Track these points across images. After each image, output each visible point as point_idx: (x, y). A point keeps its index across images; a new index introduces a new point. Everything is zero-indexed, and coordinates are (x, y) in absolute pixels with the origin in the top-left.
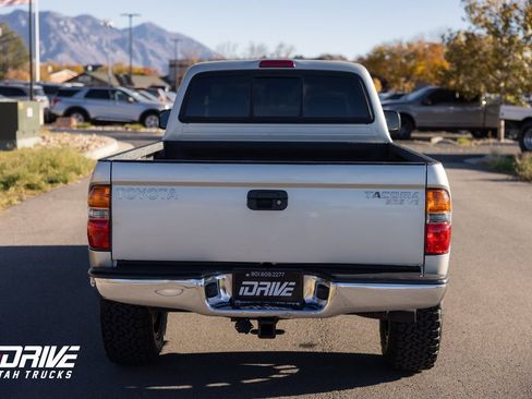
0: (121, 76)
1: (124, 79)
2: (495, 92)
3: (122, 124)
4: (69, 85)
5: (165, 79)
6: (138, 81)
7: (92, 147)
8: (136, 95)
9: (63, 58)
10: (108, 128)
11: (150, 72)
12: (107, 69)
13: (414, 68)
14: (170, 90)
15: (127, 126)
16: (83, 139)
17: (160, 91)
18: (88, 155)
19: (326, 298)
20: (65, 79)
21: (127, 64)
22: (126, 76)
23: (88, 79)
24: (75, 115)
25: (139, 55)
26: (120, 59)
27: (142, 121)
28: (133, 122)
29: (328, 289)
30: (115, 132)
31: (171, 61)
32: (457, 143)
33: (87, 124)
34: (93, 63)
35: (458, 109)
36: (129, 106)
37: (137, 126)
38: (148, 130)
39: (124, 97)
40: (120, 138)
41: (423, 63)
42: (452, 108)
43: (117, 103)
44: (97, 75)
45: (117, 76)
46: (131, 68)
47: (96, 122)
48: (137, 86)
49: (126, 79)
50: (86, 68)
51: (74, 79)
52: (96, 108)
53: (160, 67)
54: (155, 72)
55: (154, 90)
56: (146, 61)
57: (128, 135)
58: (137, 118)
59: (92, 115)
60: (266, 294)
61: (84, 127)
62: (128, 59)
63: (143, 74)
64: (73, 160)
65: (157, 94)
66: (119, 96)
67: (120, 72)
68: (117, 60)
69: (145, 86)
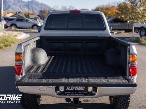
0: (26, 15)
1: (27, 16)
2: (132, 19)
3: (26, 28)
4: (11, 17)
5: (39, 16)
6: (31, 16)
7: (18, 36)
8: (30, 20)
9: (10, 10)
10: (22, 30)
11: (34, 14)
12: (22, 13)
13: (108, 12)
14: (40, 19)
15: (28, 29)
16: (16, 33)
17: (37, 19)
18: (17, 38)
19: (96, 91)
20: (11, 16)
21: (28, 12)
22: (27, 15)
23: (17, 16)
24: (13, 26)
25: (31, 9)
26: (26, 10)
27: (32, 28)
28: (30, 28)
29: (97, 88)
30: (25, 31)
31: (40, 11)
32: (121, 34)
33: (17, 28)
34: (18, 11)
35: (121, 24)
36: (29, 23)
37: (31, 29)
38: (34, 30)
39: (27, 21)
40: (26, 33)
41: (110, 11)
42: (119, 24)
43: (25, 23)
44: (19, 14)
45: (25, 15)
46: (29, 13)
47: (19, 28)
48: (31, 18)
49: (28, 16)
50: (16, 13)
51: (13, 16)
52: (19, 24)
53: (37, 12)
54: (36, 14)
55: (35, 19)
56: (33, 11)
57: (28, 32)
58: (31, 27)
59: (18, 26)
60: (75, 90)
61: (16, 29)
62: (28, 10)
63: (32, 14)
64: (12, 39)
65: (36, 20)
66: (26, 21)
67: (26, 14)
68: (25, 11)
69: (33, 18)
